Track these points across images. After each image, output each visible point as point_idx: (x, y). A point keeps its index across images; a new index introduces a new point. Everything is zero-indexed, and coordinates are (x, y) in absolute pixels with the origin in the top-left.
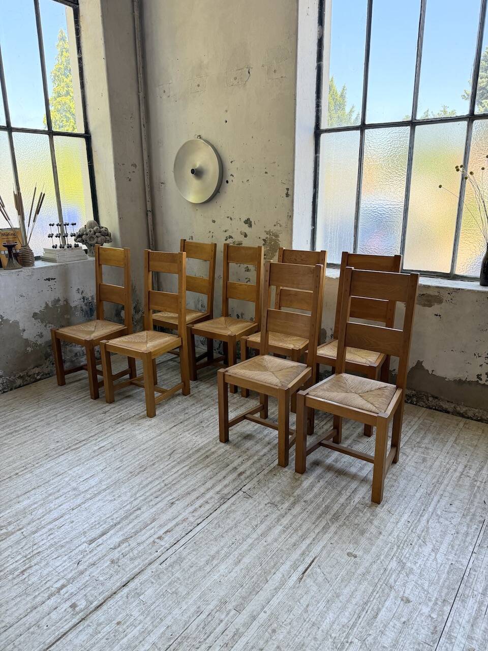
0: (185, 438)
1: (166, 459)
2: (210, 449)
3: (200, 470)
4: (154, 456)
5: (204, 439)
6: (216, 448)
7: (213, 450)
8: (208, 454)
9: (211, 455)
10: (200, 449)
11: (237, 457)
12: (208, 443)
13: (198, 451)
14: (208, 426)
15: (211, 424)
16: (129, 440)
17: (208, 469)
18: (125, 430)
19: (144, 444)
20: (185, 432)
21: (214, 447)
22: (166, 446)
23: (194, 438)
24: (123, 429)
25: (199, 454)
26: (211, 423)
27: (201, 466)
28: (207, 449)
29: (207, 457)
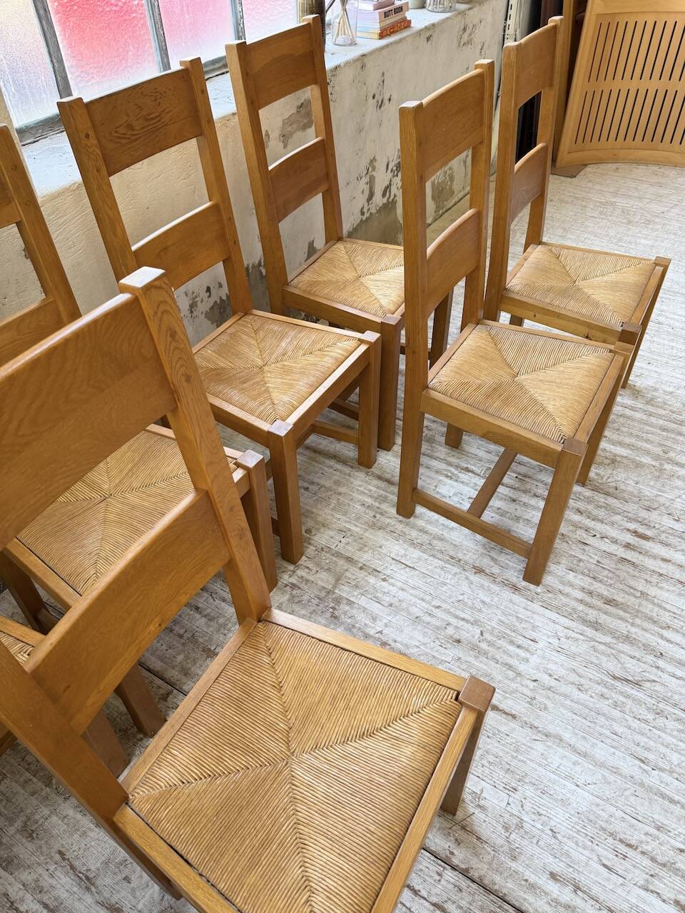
0: (551, 666)
1: (658, 688)
2: (581, 601)
3: (665, 609)
4: (660, 721)
5: (538, 621)
6: (567, 590)
7: (580, 595)
8: (599, 603)
9: (600, 596)
10: (585, 622)
11: (587, 548)
12: (558, 610)
13: (596, 626)
14: (475, 623)
15: (463, 615)
16: (610, 828)
17: (653, 591)
18: (558, 867)
19: (616, 771)
20: (519, 674)
21: (567, 595)
22: (603, 706)
23: (541, 645)
24: (553, 876)
25: (603, 618)
26: (457, 617)
27: (647, 608)
28: (581, 607)
29: (609, 602)
